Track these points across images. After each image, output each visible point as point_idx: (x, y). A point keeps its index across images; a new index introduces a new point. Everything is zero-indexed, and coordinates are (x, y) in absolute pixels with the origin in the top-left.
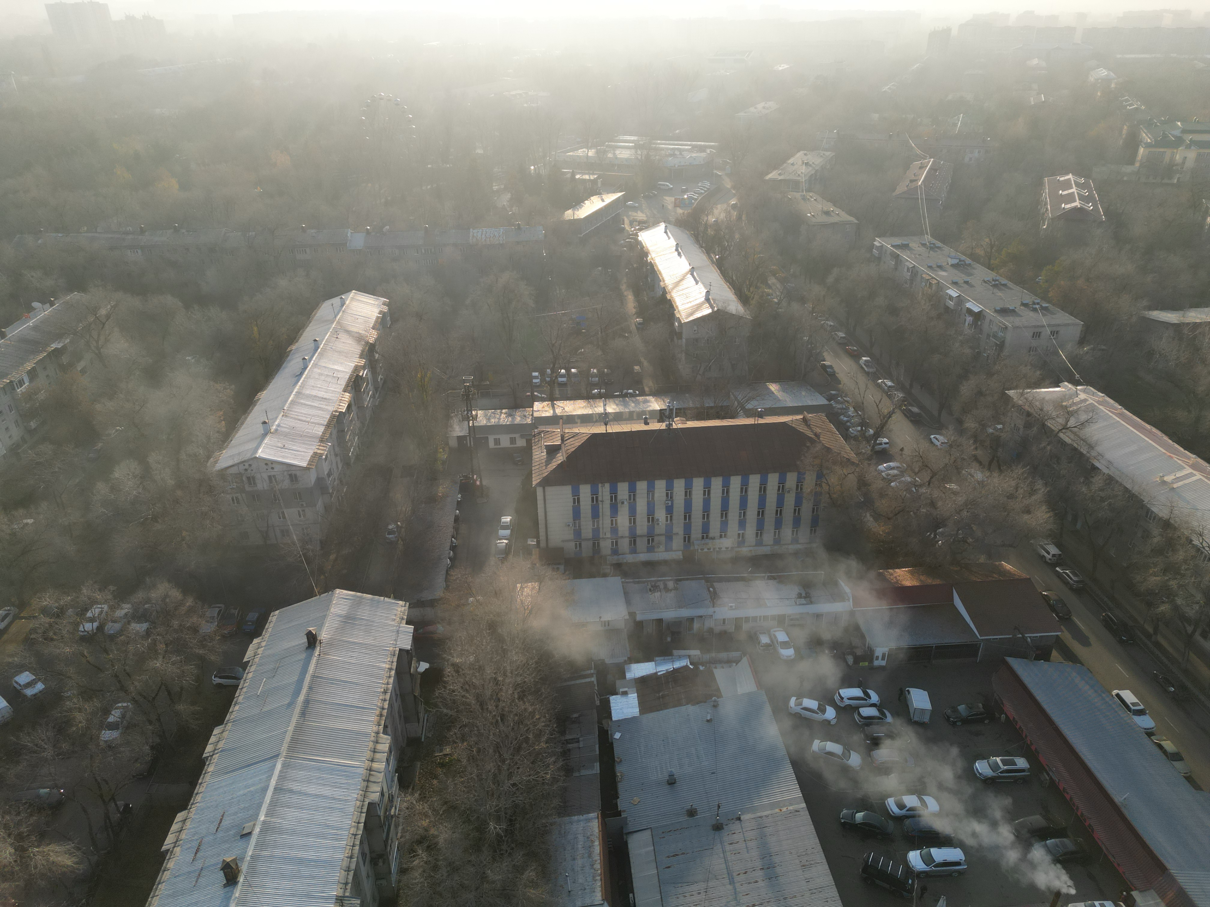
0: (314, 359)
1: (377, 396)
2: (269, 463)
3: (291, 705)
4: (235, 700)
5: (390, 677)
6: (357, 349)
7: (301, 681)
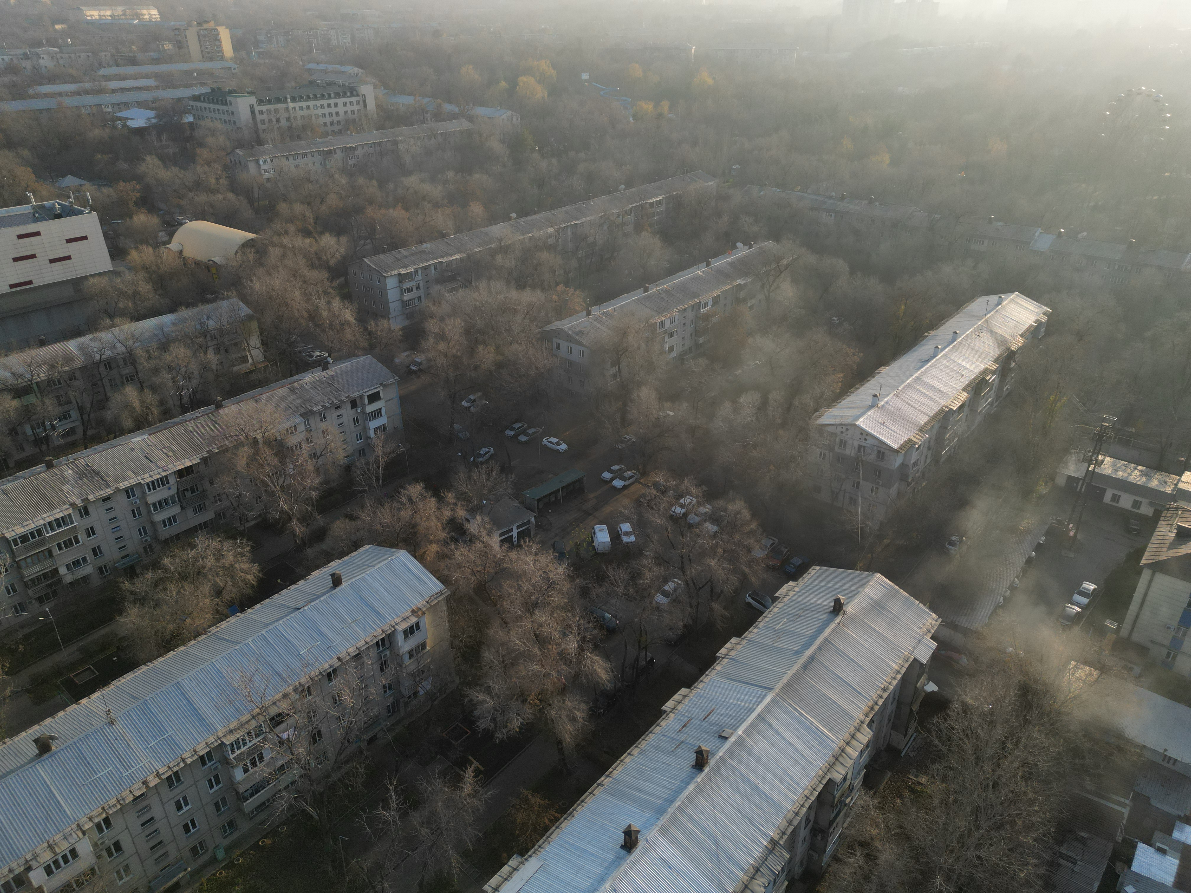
0: (946, 350)
1: (995, 405)
2: (865, 434)
3: (798, 653)
4: (757, 623)
5: (894, 678)
6: (995, 352)
7: (814, 637)
